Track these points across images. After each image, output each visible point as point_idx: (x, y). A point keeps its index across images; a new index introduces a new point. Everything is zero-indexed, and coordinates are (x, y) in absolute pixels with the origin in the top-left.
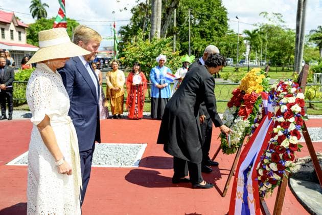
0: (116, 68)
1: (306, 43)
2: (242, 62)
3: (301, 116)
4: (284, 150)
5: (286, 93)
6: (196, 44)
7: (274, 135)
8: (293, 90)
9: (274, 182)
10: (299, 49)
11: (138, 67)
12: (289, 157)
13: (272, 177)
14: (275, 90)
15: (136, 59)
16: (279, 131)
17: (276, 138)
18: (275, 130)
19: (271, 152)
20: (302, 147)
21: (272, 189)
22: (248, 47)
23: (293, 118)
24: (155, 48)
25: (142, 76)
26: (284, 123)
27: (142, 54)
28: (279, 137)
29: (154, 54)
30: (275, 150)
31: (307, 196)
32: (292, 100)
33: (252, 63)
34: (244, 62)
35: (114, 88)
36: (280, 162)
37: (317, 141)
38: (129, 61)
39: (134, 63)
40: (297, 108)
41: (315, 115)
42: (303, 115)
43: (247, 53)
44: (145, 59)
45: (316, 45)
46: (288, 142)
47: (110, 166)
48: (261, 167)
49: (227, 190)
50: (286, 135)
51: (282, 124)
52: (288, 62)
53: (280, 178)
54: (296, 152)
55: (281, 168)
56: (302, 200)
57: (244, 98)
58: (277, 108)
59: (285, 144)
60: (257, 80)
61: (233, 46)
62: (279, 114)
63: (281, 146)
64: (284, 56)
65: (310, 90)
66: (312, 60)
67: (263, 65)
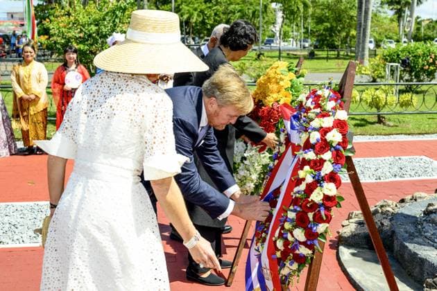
0: (30, 58)
1: (374, 9)
2: (270, 42)
3: (342, 149)
4: (314, 206)
5: (318, 110)
6: (187, 8)
7: (299, 181)
8: (330, 105)
9: (301, 260)
10: (363, 19)
11: (75, 56)
12: (322, 218)
13: (297, 252)
14: (304, 104)
15: (69, 40)
16: (306, 174)
17: (303, 187)
18: (301, 174)
19: (294, 211)
20: (343, 199)
21: (299, 270)
22: (280, 14)
23: (329, 152)
24: (104, 19)
25: (82, 73)
26: (315, 162)
27: (81, 30)
28: (307, 184)
29: (104, 30)
30: (301, 206)
31: (364, 274)
32: (327, 122)
33: (286, 44)
34: (272, 41)
35: (26, 96)
36: (309, 226)
37: (387, 180)
38: (55, 43)
39: (66, 47)
40: (335, 137)
41: (385, 135)
42: (344, 148)
43: (278, 27)
44: (87, 40)
45: (393, 12)
46: (321, 193)
47: (22, 245)
48: (281, 235)
49: (233, 273)
50: (318, 182)
51: (312, 164)
52: (346, 43)
53: (310, 252)
54: (334, 209)
55: (311, 235)
56: (357, 281)
57: (260, 114)
58: (304, 136)
59: (316, 197)
60: (282, 83)
61: (254, 13)
62: (308, 146)
63: (310, 200)
64: (339, 31)
65: (378, 93)
66: (385, 39)
67: (304, 47)
